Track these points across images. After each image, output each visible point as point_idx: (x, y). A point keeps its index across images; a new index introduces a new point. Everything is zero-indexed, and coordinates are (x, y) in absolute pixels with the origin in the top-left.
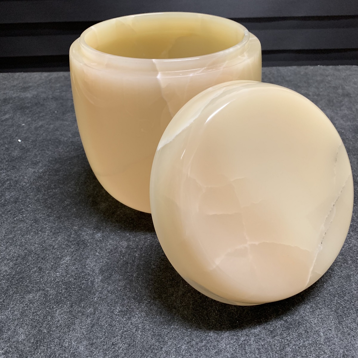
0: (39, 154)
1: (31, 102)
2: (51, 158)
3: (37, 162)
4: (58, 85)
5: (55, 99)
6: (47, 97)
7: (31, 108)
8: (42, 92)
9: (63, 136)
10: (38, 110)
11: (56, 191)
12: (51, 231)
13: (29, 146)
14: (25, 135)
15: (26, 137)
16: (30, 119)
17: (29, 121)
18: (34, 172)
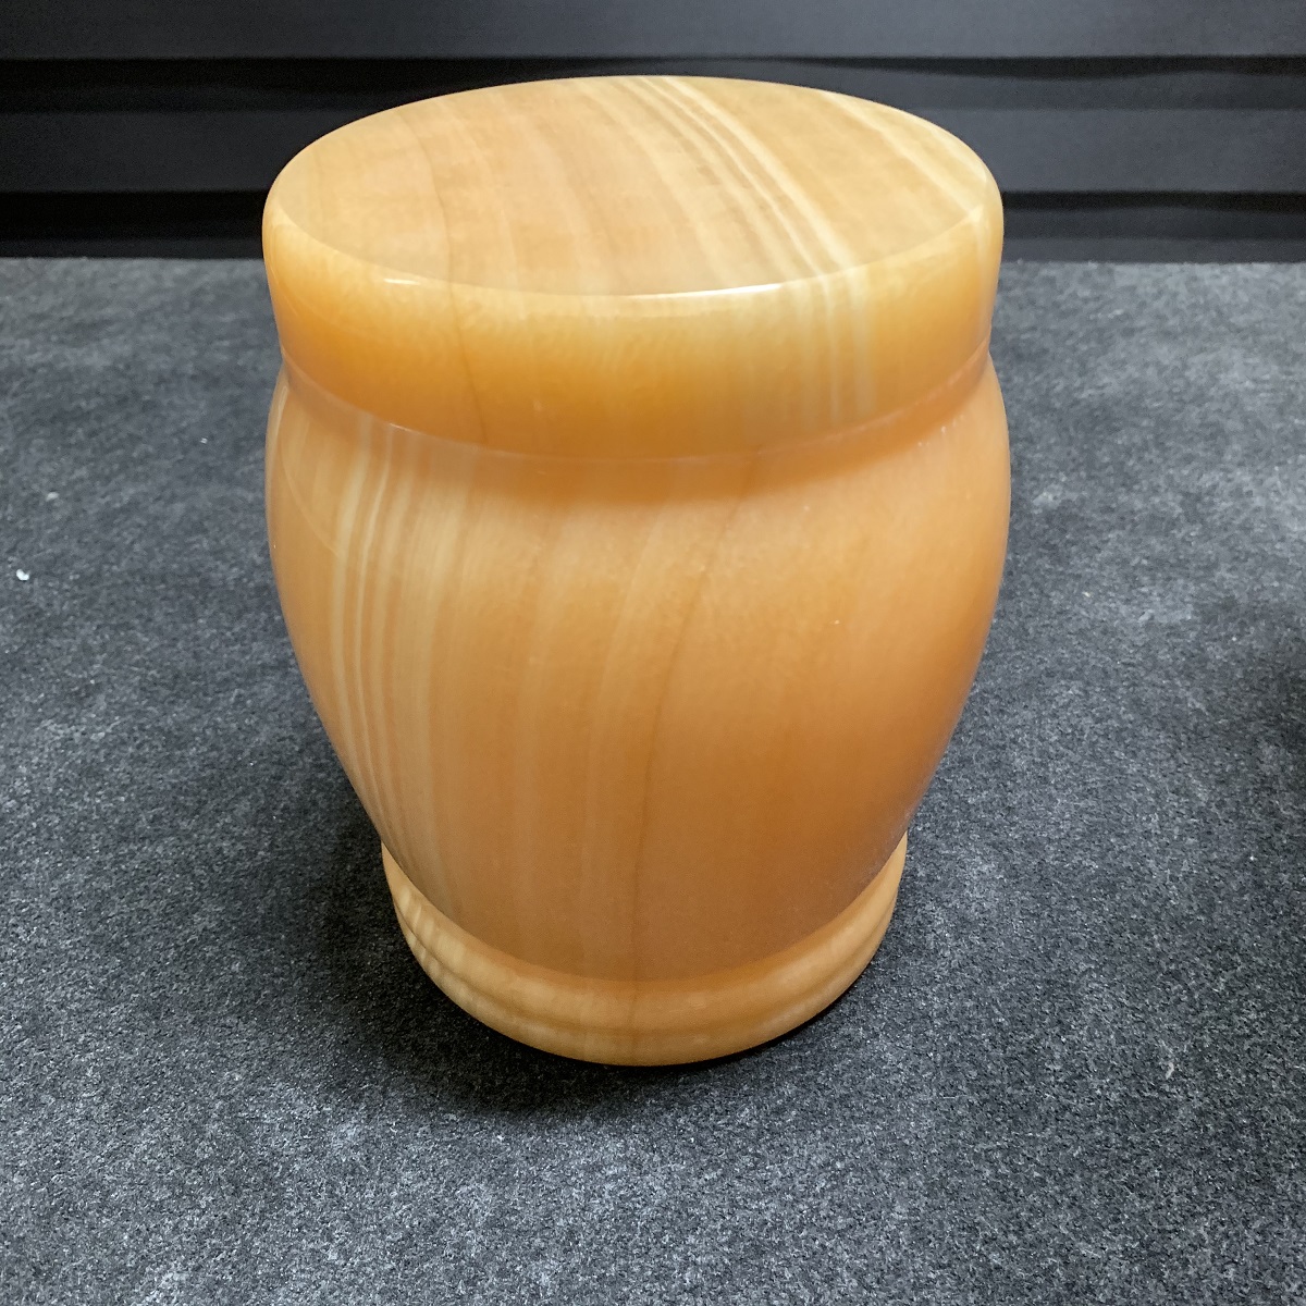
0: (103, 646)
1: (103, 391)
2: (153, 672)
3: (87, 687)
4: (229, 318)
5: (209, 379)
6: (174, 372)
7: (99, 419)
8: (155, 349)
9: (225, 561)
10: (130, 428)
11: (160, 850)
12: (104, 1094)
13: (62, 604)
14: (49, 551)
15: (56, 558)
16: (83, 472)
17: (81, 480)
18: (67, 742)
